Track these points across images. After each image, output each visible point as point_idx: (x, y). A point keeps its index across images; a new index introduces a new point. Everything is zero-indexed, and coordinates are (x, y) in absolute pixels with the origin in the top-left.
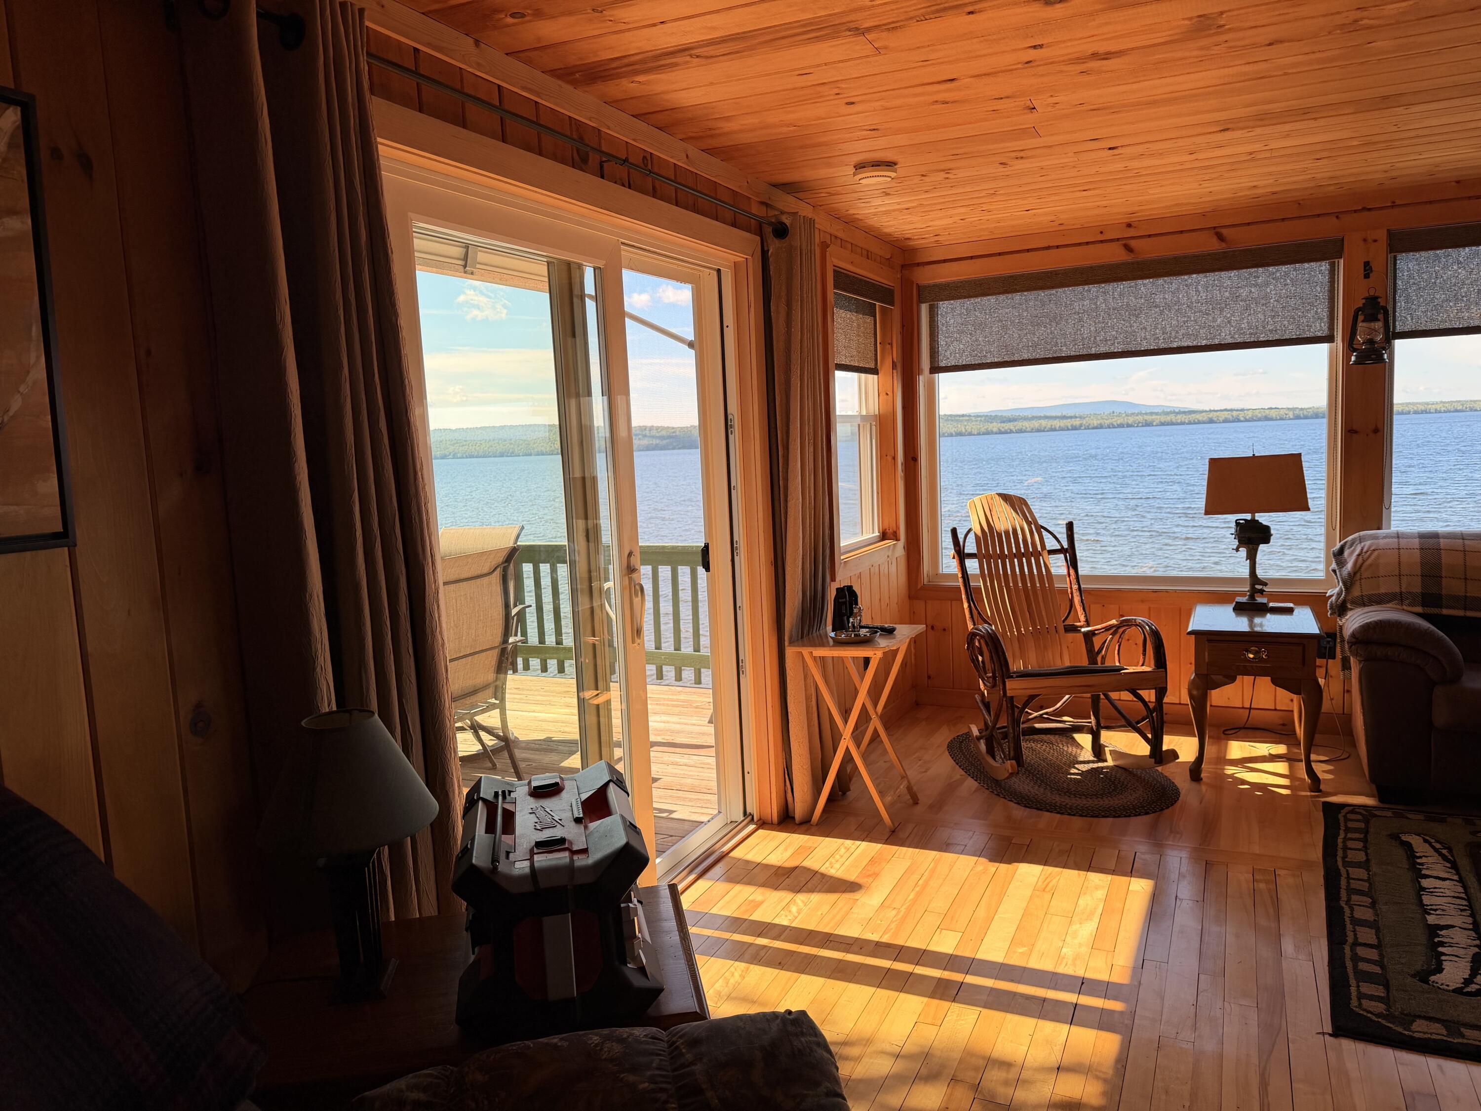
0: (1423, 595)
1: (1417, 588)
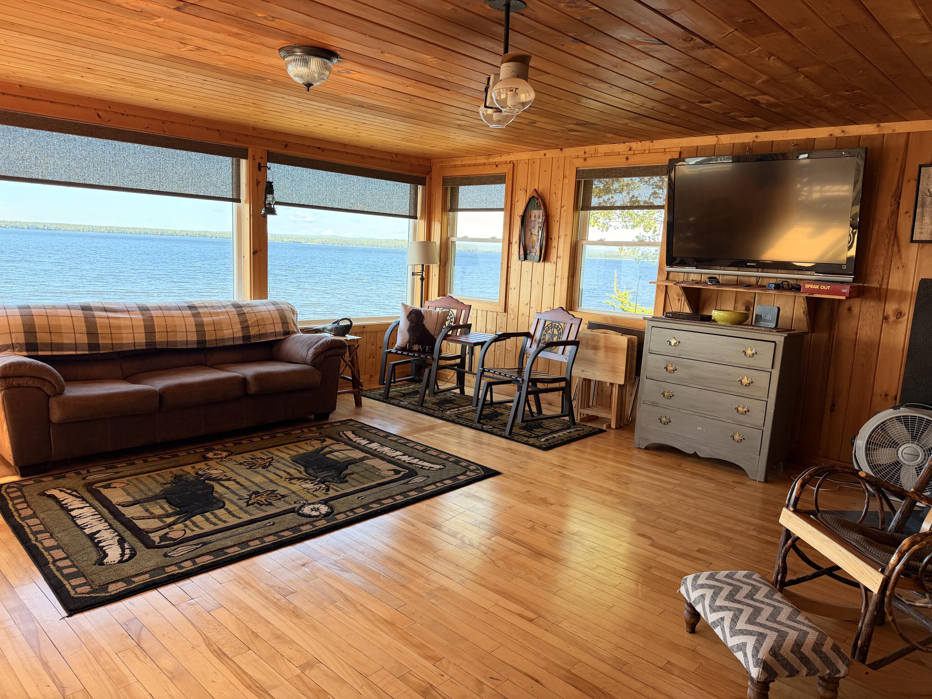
0: (27, 344)
1: (22, 340)
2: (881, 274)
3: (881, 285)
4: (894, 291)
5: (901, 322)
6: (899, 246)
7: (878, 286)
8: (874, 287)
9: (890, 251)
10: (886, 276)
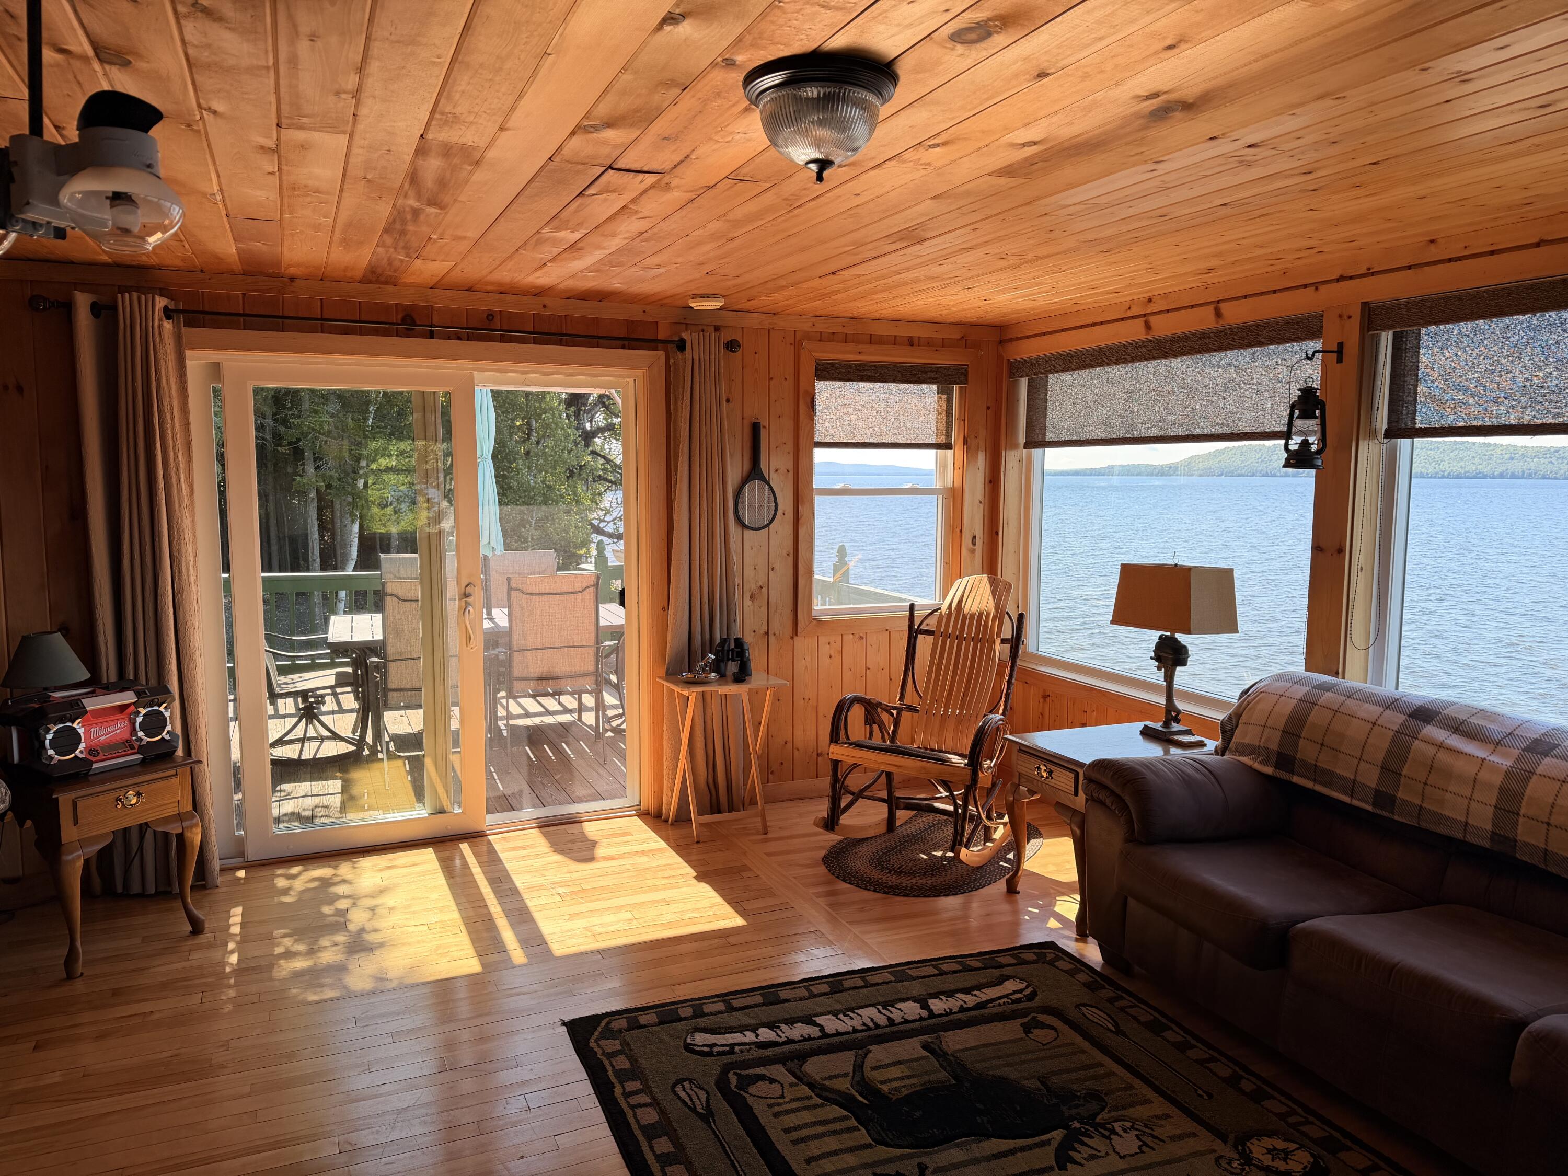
0: (1280, 754)
1: (1274, 746)
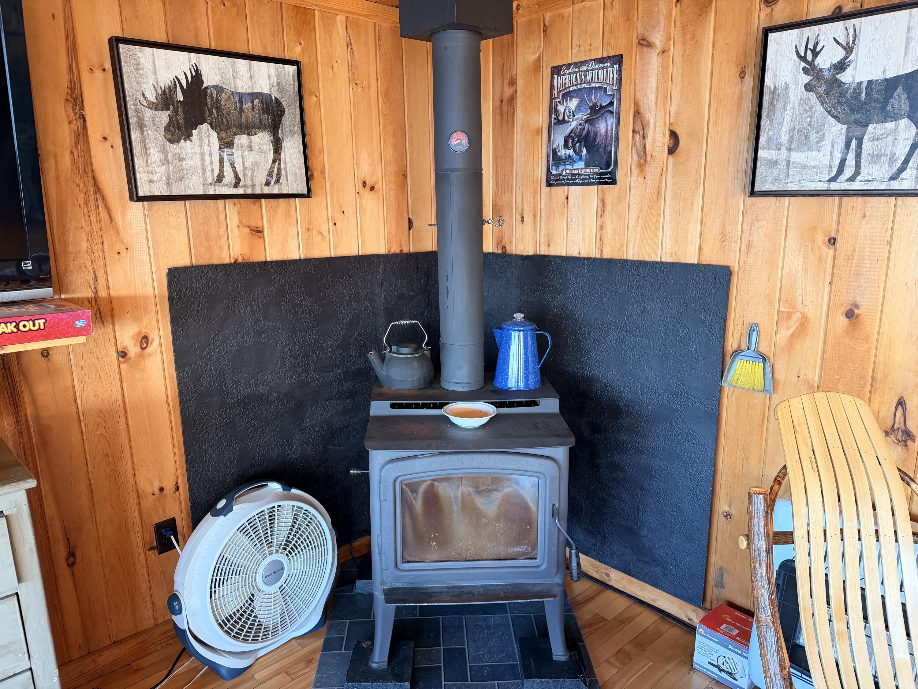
2: (90, 269)
3: (96, 292)
4: (121, 299)
5: (150, 355)
6: (107, 207)
7: (90, 294)
8: (83, 299)
9: (94, 219)
10: (100, 273)
